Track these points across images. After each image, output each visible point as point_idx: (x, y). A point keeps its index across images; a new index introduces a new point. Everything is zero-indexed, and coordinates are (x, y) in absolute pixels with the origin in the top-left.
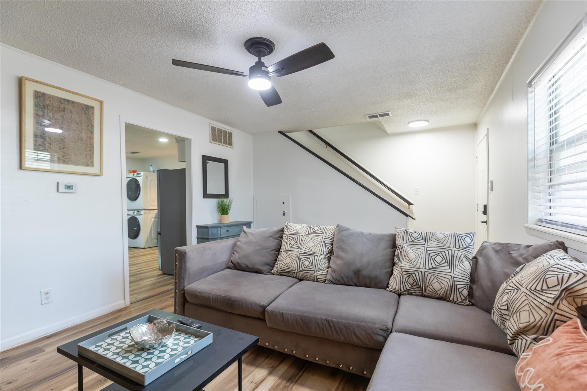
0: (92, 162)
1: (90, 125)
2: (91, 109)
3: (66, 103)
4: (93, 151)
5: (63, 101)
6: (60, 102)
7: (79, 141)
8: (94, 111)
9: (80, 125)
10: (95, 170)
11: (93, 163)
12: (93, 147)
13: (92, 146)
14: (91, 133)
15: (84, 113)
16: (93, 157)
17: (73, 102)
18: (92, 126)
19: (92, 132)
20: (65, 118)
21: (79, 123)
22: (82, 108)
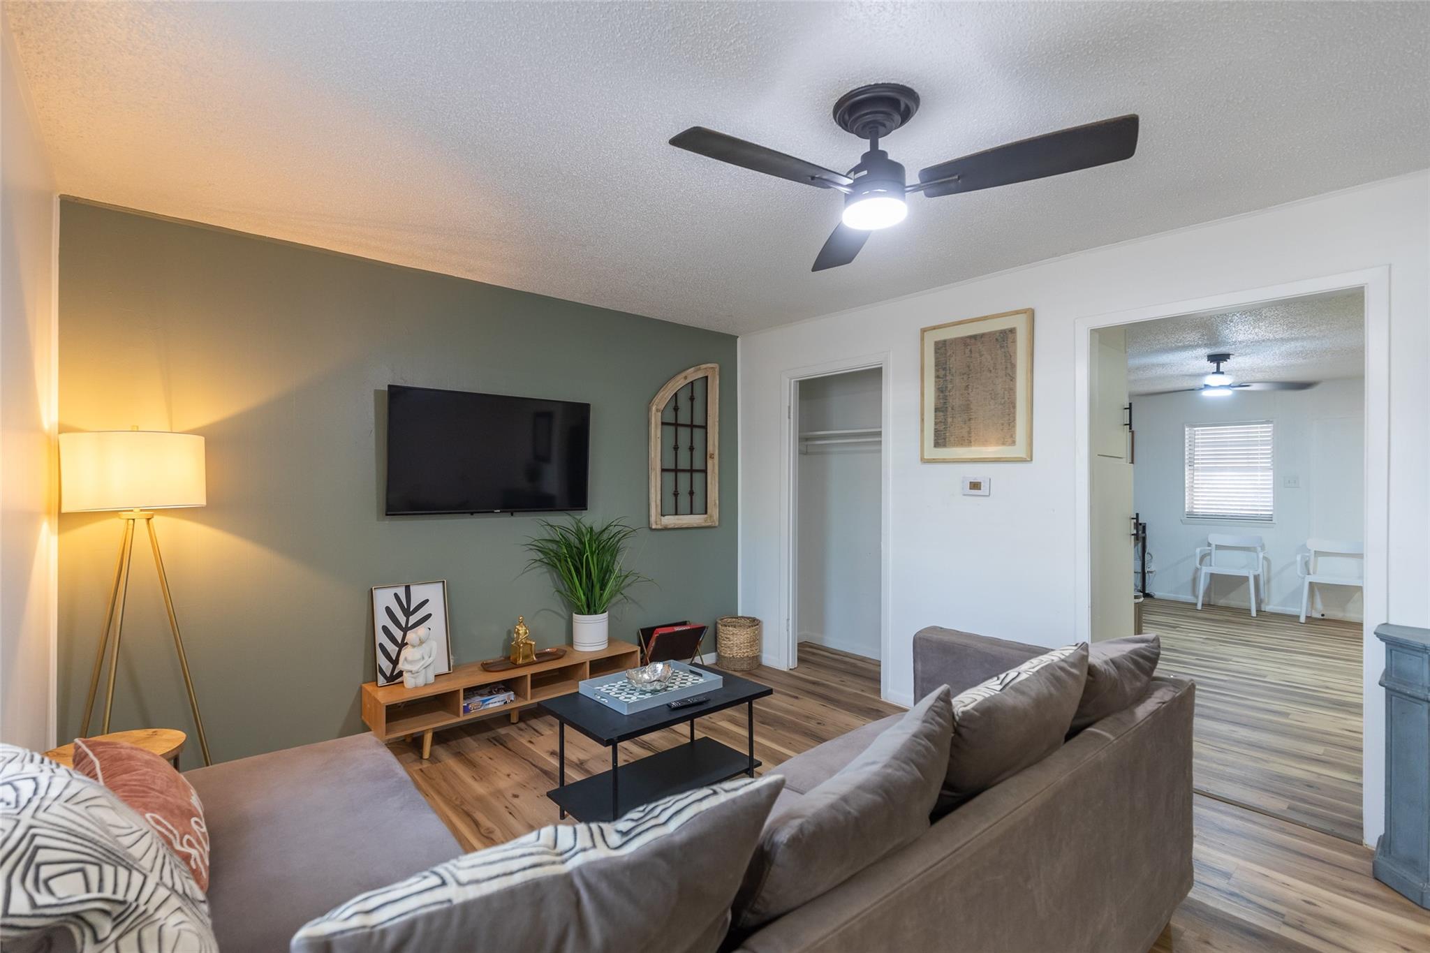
0: (1012, 436)
1: (1009, 366)
2: (1010, 335)
3: (973, 341)
4: (1014, 413)
5: (968, 341)
6: (966, 345)
7: (992, 401)
8: (1016, 336)
9: (993, 371)
10: (1018, 450)
11: (1015, 438)
12: (1014, 407)
13: (1013, 405)
14: (1011, 380)
15: (998, 346)
16: (1014, 427)
17: (982, 335)
18: (1013, 366)
19: (1013, 379)
20: (972, 367)
21: (991, 369)
22: (997, 339)
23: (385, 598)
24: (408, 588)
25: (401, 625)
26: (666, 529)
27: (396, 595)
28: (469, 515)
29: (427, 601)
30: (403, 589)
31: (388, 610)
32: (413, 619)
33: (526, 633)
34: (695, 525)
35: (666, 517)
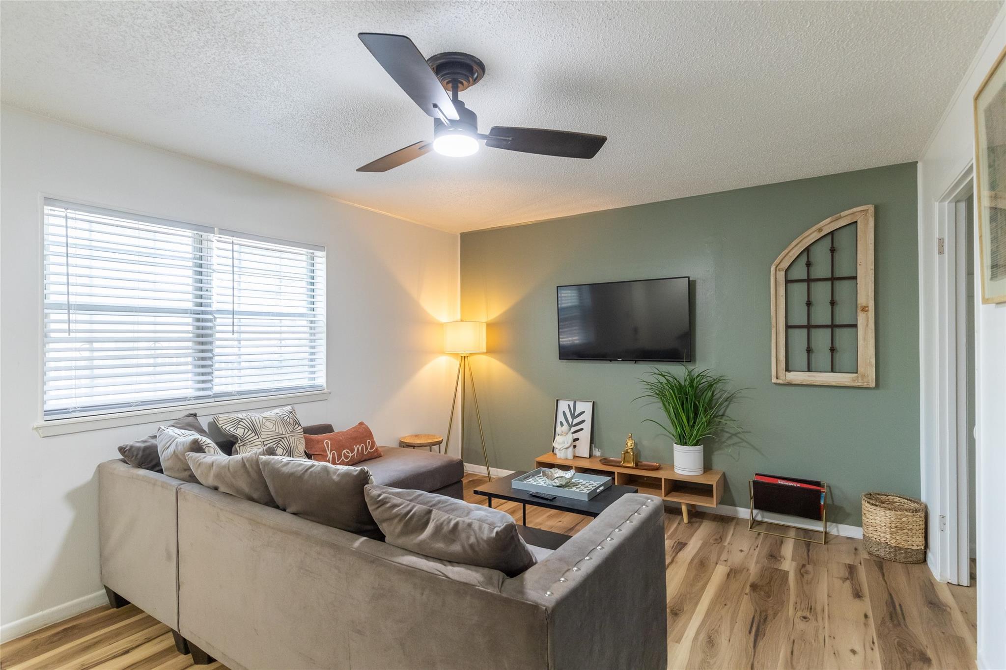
23: (563, 406)
24: (575, 403)
25: (569, 422)
26: (789, 384)
27: (569, 405)
28: (609, 362)
29: (584, 412)
30: (573, 403)
31: (564, 413)
32: (576, 421)
33: (632, 446)
34: (834, 384)
35: (792, 373)
